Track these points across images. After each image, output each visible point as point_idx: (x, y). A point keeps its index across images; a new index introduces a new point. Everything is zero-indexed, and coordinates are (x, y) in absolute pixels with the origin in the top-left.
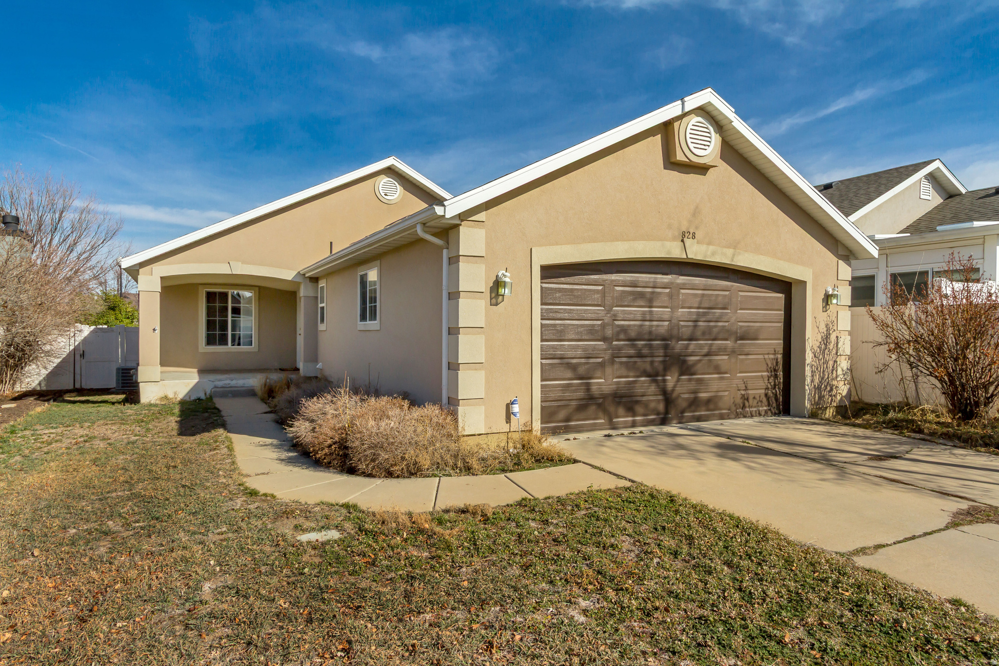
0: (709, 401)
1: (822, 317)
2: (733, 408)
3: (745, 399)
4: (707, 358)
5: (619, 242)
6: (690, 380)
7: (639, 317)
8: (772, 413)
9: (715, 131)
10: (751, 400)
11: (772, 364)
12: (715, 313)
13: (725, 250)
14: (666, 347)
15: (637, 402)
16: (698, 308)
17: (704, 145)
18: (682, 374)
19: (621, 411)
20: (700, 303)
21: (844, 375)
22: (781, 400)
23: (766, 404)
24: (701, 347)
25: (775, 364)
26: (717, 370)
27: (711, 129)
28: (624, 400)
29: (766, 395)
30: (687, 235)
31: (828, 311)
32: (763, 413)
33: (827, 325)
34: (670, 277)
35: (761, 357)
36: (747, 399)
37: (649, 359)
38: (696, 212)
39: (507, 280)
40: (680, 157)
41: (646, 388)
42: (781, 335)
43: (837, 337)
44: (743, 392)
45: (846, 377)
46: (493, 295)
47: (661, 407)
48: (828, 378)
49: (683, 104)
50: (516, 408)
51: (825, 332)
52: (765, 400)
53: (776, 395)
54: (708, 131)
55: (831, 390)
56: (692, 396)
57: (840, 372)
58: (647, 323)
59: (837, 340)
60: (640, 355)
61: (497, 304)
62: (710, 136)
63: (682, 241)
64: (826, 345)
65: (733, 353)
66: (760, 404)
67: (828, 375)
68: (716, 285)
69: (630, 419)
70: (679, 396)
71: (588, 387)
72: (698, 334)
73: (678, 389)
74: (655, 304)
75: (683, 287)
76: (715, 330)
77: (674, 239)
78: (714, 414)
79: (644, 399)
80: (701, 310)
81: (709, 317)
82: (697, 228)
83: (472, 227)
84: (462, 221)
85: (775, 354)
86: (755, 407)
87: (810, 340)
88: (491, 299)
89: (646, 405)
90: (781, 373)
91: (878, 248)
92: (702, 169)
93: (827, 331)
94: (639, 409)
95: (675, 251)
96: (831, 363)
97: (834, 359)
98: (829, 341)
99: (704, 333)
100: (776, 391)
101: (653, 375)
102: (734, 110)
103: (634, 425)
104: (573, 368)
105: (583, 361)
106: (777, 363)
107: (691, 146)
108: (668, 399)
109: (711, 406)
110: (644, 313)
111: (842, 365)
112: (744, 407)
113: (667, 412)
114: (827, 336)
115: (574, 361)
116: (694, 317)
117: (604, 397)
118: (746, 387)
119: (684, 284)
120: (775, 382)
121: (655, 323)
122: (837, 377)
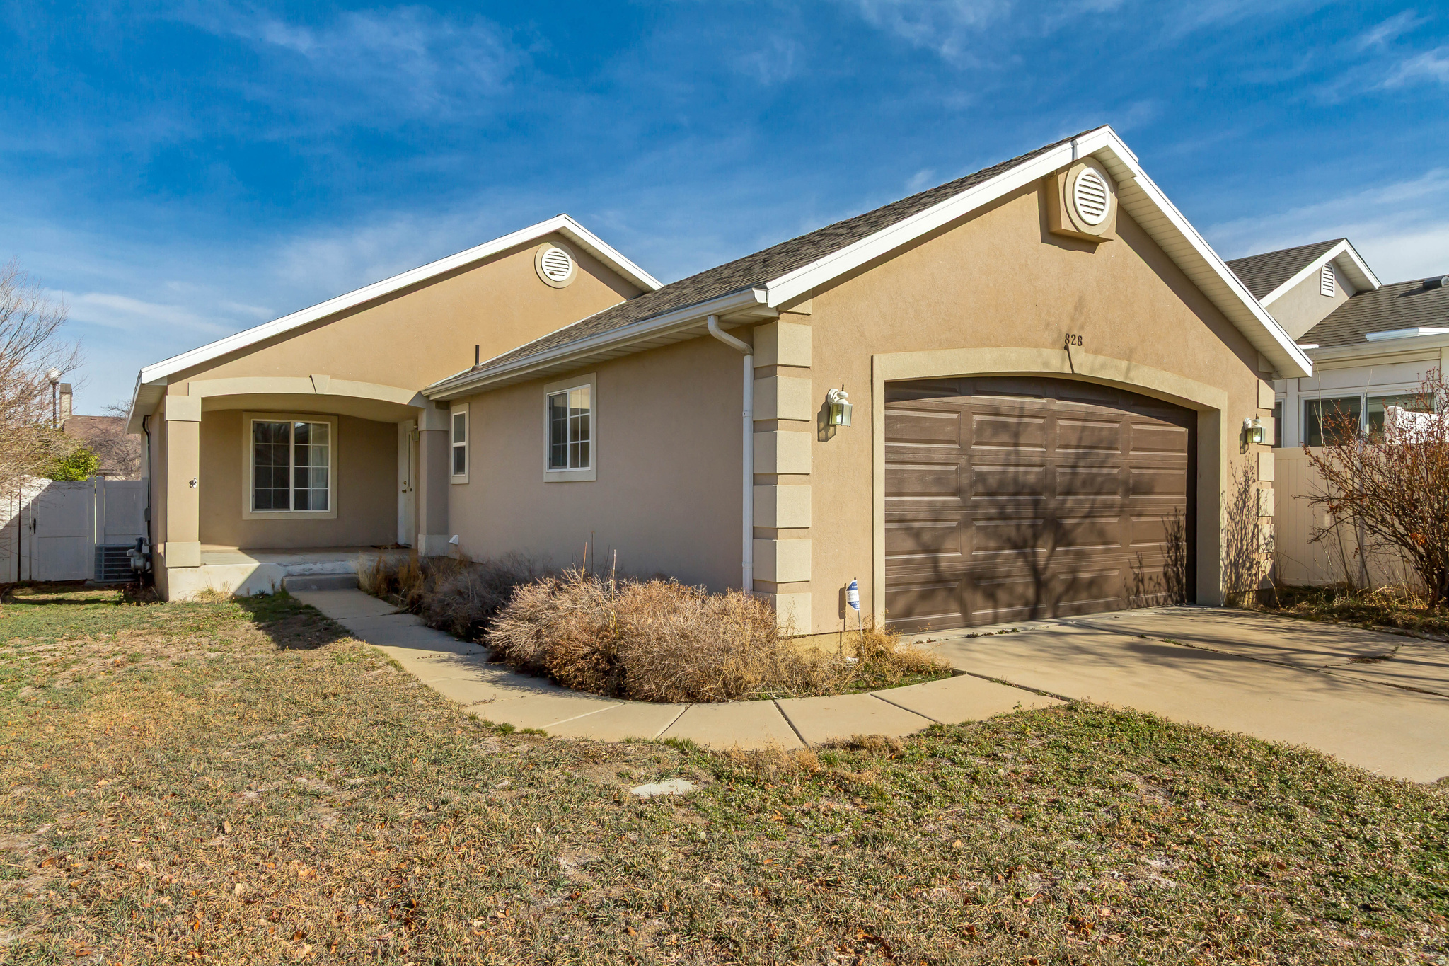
0: (1092, 583)
1: (1240, 460)
2: (1125, 594)
3: (1139, 581)
4: (1087, 521)
5: (986, 349)
6: (1067, 553)
7: (1001, 460)
8: (1172, 600)
9: (1110, 190)
10: (1146, 581)
11: (1173, 529)
12: (1098, 454)
13: (1117, 362)
14: (1036, 504)
15: (1000, 585)
16: (1077, 447)
17: (1097, 209)
18: (1057, 543)
19: (979, 598)
20: (1080, 439)
21: (1267, 544)
22: (1184, 581)
23: (1166, 588)
24: (1080, 503)
25: (1176, 530)
26: (1103, 538)
27: (1105, 185)
28: (983, 583)
29: (1165, 574)
30: (1071, 339)
31: (1247, 453)
32: (1162, 601)
33: (1245, 473)
34: (1044, 401)
35: (1159, 519)
36: (1142, 581)
37: (1013, 523)
38: (1080, 306)
39: (844, 402)
40: (1066, 225)
41: (1010, 564)
42: (1183, 487)
43: (1258, 490)
44: (1137, 571)
45: (1269, 547)
46: (822, 425)
47: (1030, 593)
48: (1247, 550)
49: (1074, 148)
50: (855, 596)
51: (1243, 484)
52: (1163, 581)
53: (1178, 575)
54: (1101, 188)
55: (1251, 567)
56: (1070, 577)
57: (1261, 541)
58: (1012, 469)
59: (1258, 494)
60: (1003, 516)
61: (826, 439)
62: (1102, 195)
63: (1066, 348)
64: (1244, 502)
65: (1122, 512)
66: (1157, 588)
67: (1247, 545)
68: (1101, 414)
69: (990, 611)
70: (1054, 576)
71: (935, 563)
72: (1078, 483)
73: (1053, 567)
74: (1022, 441)
75: (1059, 415)
76: (1100, 479)
77: (1053, 345)
78: (1098, 603)
79: (1008, 581)
80: (1081, 451)
81: (1089, 460)
82: (1082, 327)
83: (794, 322)
84: (780, 312)
85: (1175, 515)
86: (1151, 592)
87: (1225, 495)
88: (819, 431)
89: (1011, 590)
90: (1184, 543)
91: (1312, 363)
92: (1089, 243)
93: (1245, 481)
94: (1002, 595)
95: (1052, 362)
96: (1250, 527)
97: (1254, 523)
98: (1248, 496)
99: (1084, 483)
100: (1178, 569)
101: (1021, 545)
102: (1137, 160)
103: (995, 620)
104: (917, 534)
105: (929, 525)
106: (1179, 527)
107: (1081, 209)
108: (1039, 580)
109: (1095, 591)
110: (1008, 454)
111: (1264, 531)
112: (1137, 593)
113: (1038, 600)
114: (1245, 489)
115: (916, 525)
116: (1072, 460)
117: (957, 577)
118: (1140, 563)
119: (1060, 412)
120: (1176, 556)
121: (1021, 469)
122: (1258, 548)
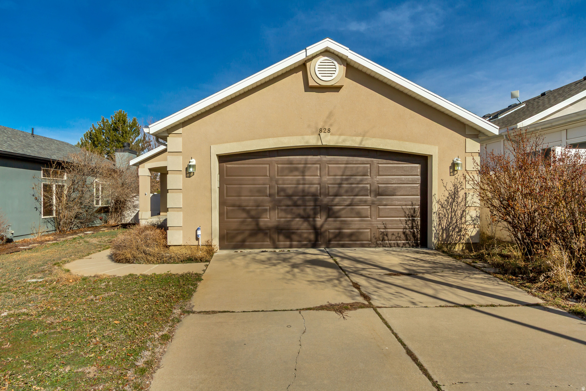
0: (351, 235)
1: (450, 181)
2: (374, 240)
3: (384, 235)
4: (349, 207)
6: (335, 221)
7: (295, 182)
8: (410, 245)
9: (338, 63)
10: (390, 237)
11: (410, 212)
12: (355, 178)
13: (354, 138)
14: (316, 200)
15: (293, 233)
16: (342, 175)
17: (331, 74)
18: (329, 216)
19: (281, 238)
20: (344, 172)
21: (473, 221)
22: (419, 236)
23: (404, 239)
24: (345, 200)
25: (412, 212)
26: (359, 215)
27: (336, 63)
28: (284, 231)
29: (404, 233)
30: (323, 131)
31: (456, 175)
32: (401, 245)
33: (454, 185)
34: (319, 157)
35: (400, 207)
36: (387, 235)
37: (302, 207)
38: (331, 115)
40: (311, 83)
41: (298, 223)
42: (419, 192)
43: (465, 193)
44: (382, 230)
45: (475, 222)
46: (188, 172)
47: (312, 237)
48: (456, 222)
49: (306, 52)
50: (199, 233)
51: (453, 190)
52: (403, 236)
53: (414, 233)
54: (334, 64)
55: (460, 231)
56: (337, 231)
57: (468, 218)
58: (301, 186)
59: (466, 195)
60: (295, 205)
61: (190, 177)
62: (334, 67)
63: (319, 134)
64: (454, 199)
65: (372, 204)
66: (398, 239)
67: (457, 221)
68: (357, 161)
69: (288, 243)
70: (326, 231)
71: (257, 223)
72: (343, 191)
73: (326, 227)
74: (306, 174)
75: (330, 162)
76: (357, 190)
77: (313, 133)
78: (356, 243)
79: (299, 231)
80: (344, 177)
81: (350, 181)
82: (331, 125)
83: (175, 137)
84: (169, 134)
85: (412, 205)
86: (394, 240)
87: (437, 196)
88: (186, 174)
89: (300, 235)
90: (419, 218)
91: (498, 127)
93: (455, 189)
94: (295, 237)
95: (312, 141)
96: (459, 212)
97: (462, 209)
98: (457, 196)
99: (347, 192)
100: (414, 231)
101: (305, 218)
102: (348, 49)
103: (291, 247)
104: (248, 212)
105: (254, 208)
106: (414, 211)
107: (319, 76)
108: (317, 232)
109: (354, 238)
110: (298, 180)
111: (471, 214)
112: (383, 240)
113: (316, 240)
114: (455, 193)
115: (248, 208)
116: (339, 181)
117: (269, 229)
118: (385, 227)
119: (330, 161)
120: (412, 224)
121: (307, 186)
122: (466, 222)
